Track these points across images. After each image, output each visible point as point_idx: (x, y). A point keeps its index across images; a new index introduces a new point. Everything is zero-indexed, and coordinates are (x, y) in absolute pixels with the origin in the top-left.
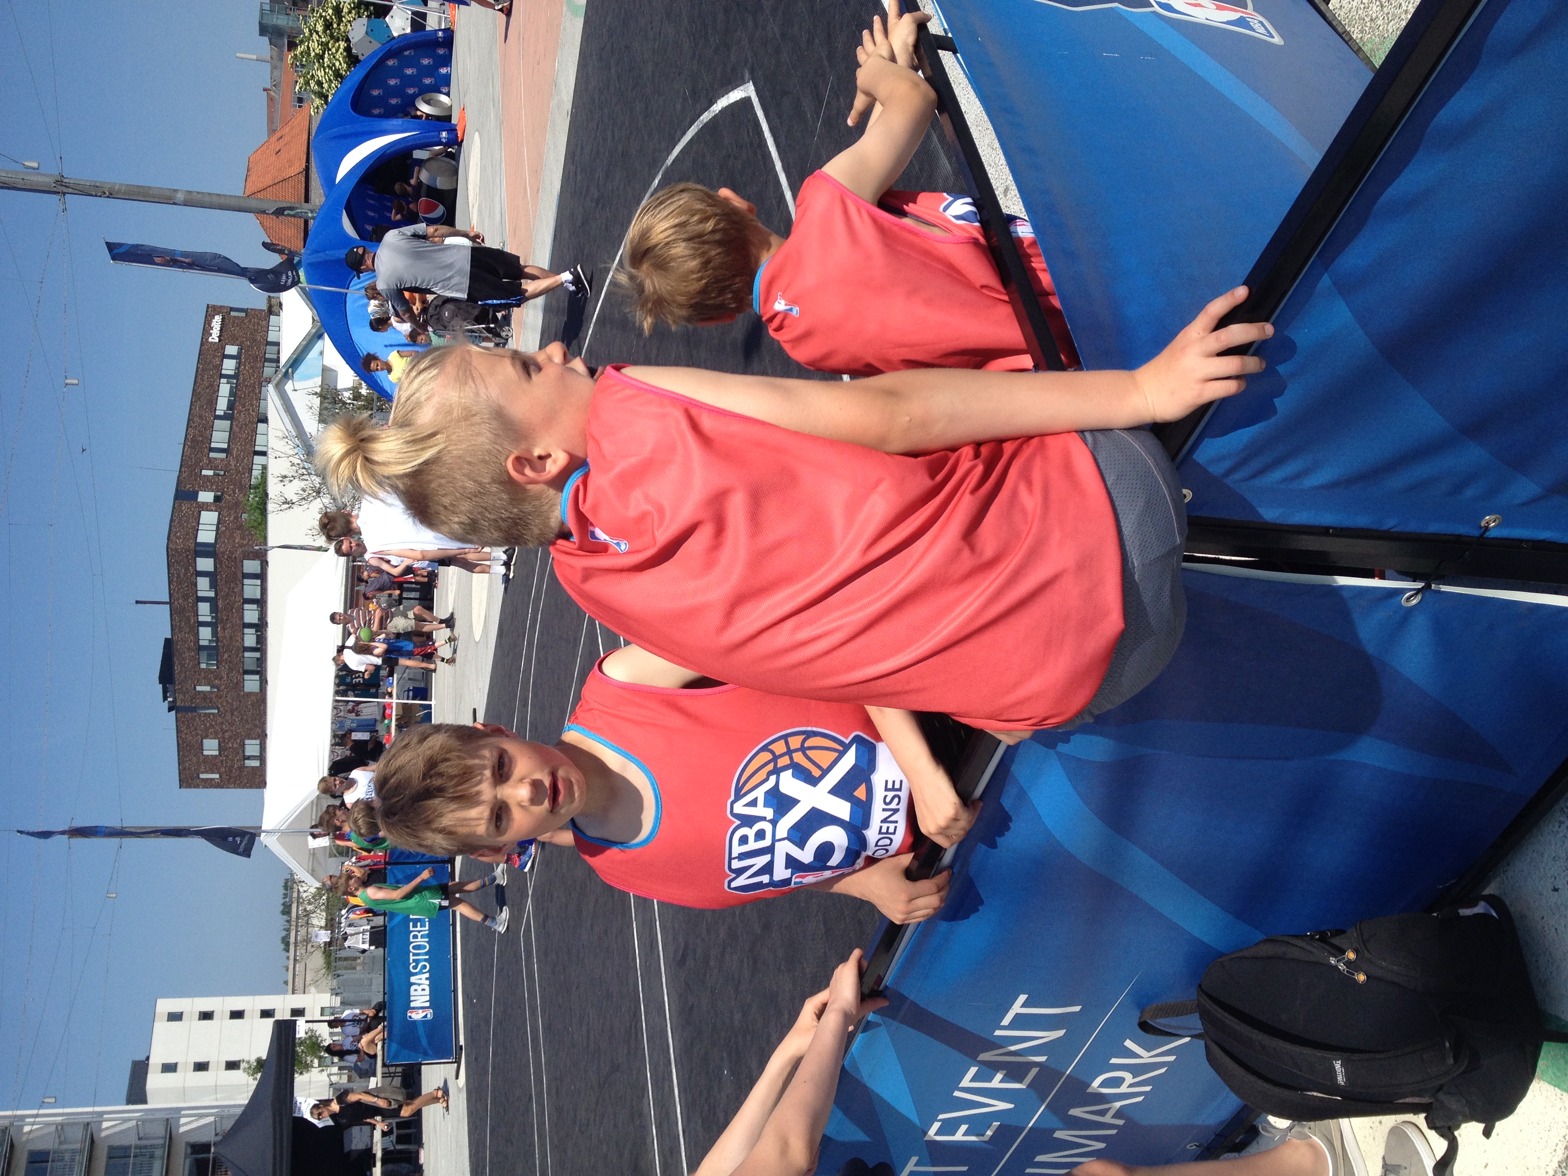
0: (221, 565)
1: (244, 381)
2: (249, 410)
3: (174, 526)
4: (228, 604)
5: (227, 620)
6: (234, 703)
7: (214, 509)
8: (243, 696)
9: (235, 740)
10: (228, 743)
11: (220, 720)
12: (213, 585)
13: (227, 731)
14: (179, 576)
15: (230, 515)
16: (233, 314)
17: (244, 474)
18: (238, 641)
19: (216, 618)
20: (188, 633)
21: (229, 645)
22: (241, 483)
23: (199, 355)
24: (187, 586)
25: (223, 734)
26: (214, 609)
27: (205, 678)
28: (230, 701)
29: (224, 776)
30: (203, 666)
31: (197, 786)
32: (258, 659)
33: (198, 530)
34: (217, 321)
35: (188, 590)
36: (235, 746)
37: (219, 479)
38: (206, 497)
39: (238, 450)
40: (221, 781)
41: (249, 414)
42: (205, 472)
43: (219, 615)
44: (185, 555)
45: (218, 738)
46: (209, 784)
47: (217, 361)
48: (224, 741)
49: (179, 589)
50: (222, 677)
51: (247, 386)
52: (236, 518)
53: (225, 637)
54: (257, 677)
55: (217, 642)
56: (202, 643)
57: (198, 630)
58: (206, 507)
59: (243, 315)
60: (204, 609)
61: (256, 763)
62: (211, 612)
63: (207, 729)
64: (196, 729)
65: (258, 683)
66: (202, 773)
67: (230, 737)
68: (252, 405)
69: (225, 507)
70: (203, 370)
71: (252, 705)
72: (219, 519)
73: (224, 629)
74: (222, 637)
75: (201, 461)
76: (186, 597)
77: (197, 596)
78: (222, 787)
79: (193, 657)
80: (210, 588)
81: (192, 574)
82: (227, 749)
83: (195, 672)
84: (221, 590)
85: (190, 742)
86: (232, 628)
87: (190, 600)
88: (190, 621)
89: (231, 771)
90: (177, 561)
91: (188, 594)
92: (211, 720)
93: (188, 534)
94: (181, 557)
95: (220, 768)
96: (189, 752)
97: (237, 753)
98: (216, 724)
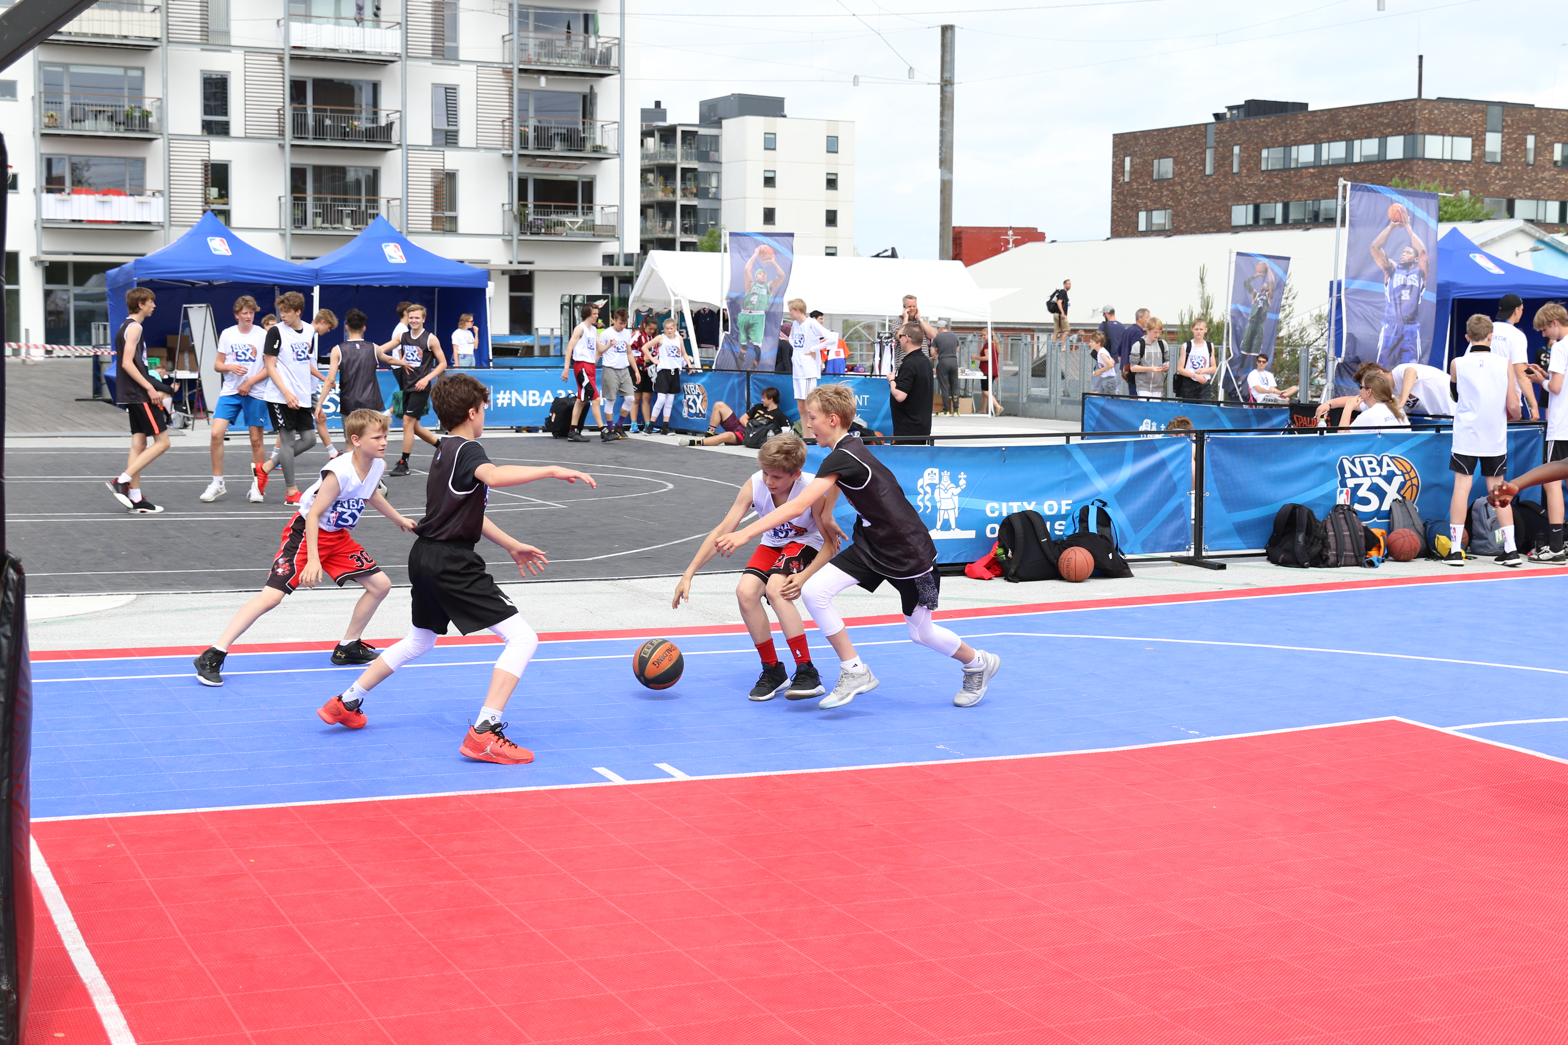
0: (1392, 168)
5: (1324, 180)
6: (1218, 196)
7: (1476, 154)
8: (1227, 206)
9: (1171, 199)
10: (1168, 190)
11: (1197, 178)
12: (1368, 160)
13: (1182, 187)
14: (1381, 116)
15: (1467, 174)
17: (1531, 190)
18: (1296, 194)
19: (1327, 166)
20: (1306, 132)
21: (1291, 184)
22: (1516, 186)
24: (1366, 128)
25: (1179, 184)
26: (1339, 162)
27: (1249, 156)
28: (1220, 189)
29: (1127, 187)
30: (1265, 153)
31: (1115, 155)
32: (1273, 220)
33: (1444, 135)
35: (1362, 129)
36: (1164, 199)
37: (1521, 158)
38: (1493, 142)
40: (1121, 185)
42: (1531, 141)
43: (1329, 169)
44: (1407, 121)
45: (1173, 178)
46: (1118, 168)
48: (1171, 185)
49: (1363, 117)
50: (1250, 178)
52: (1463, 183)
53: (1301, 177)
54: (1250, 221)
55: (1297, 169)
57: (1310, 143)
58: (1479, 143)
60: (1338, 150)
61: (1142, 227)
62: (1333, 160)
63: (1186, 163)
64: (1185, 149)
65: (1244, 224)
66: (1131, 161)
67: (1175, 192)
69: (1478, 168)
71: (1215, 216)
72: (1460, 162)
73: (1313, 175)
74: (1302, 175)
75: (1547, 133)
76: (1352, 127)
77: (1353, 140)
78: (1113, 186)
79: (1276, 140)
80: (1365, 157)
81: (1382, 133)
82: (1160, 188)
83: (1257, 144)
84: (1362, 170)
85: (1169, 143)
86: (1314, 187)
87: (1348, 132)
88: (1320, 133)
89: (1133, 195)
90: (1398, 111)
91: (1355, 128)
92: (1196, 169)
93: (1437, 123)
94: (1403, 117)
95: (1137, 182)
96: (1158, 143)
97: (1155, 203)
98: (1191, 174)
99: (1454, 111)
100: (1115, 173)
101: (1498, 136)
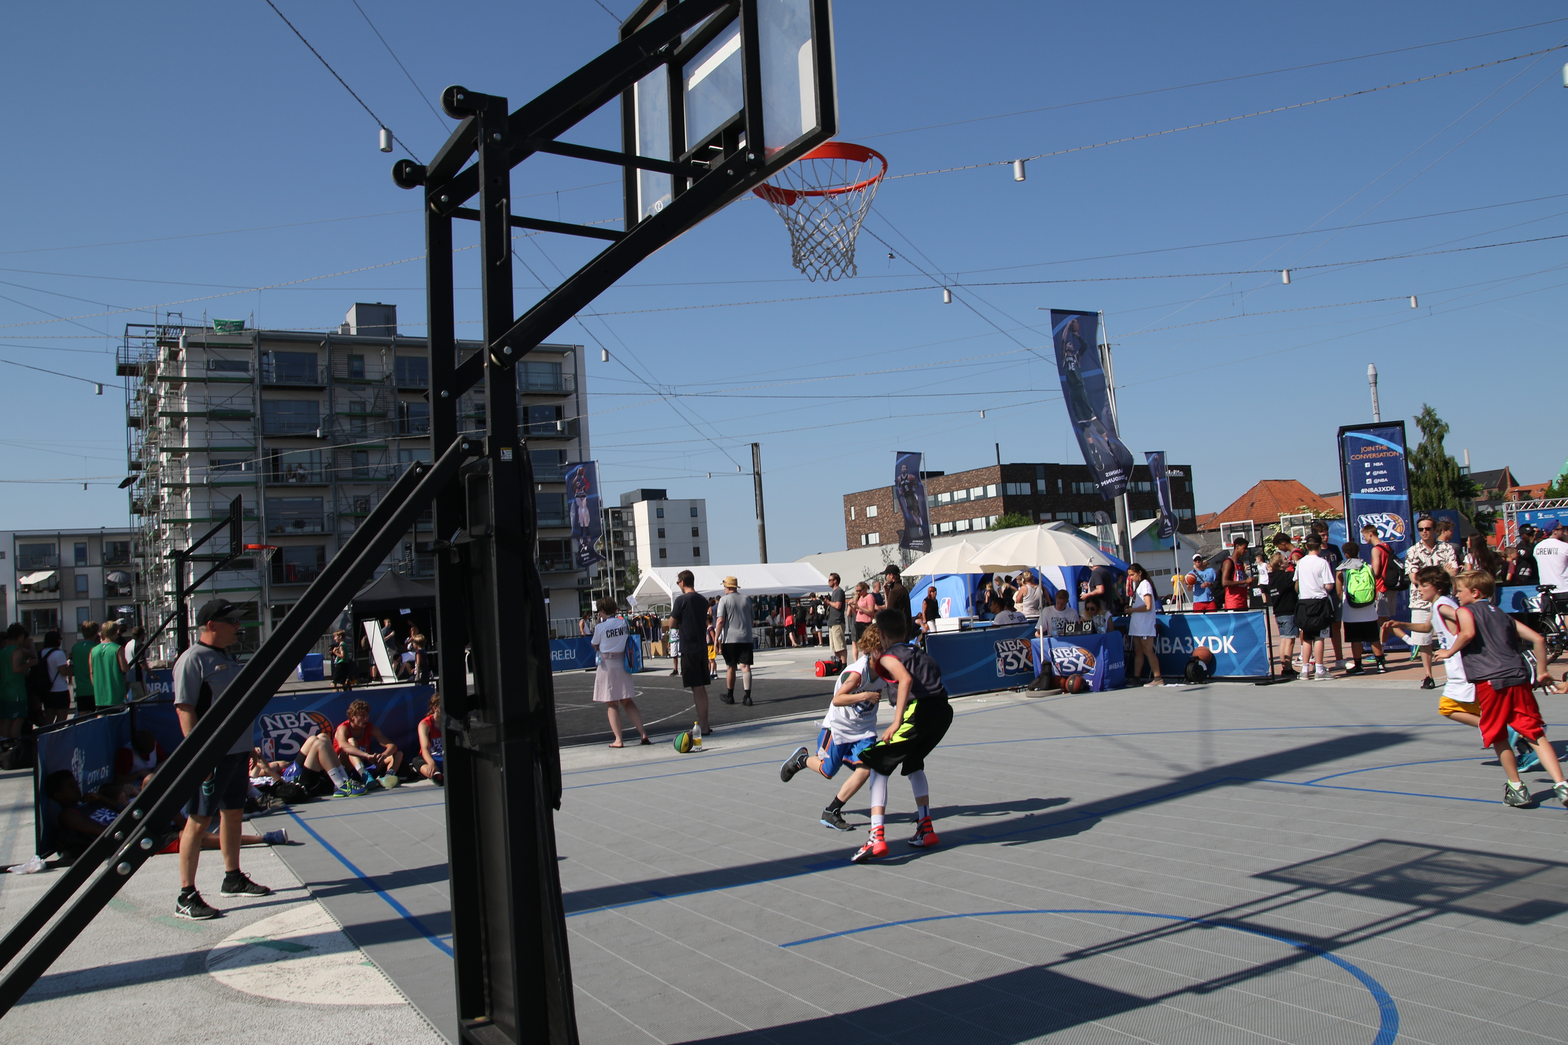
0: (991, 502)
4: (967, 510)
5: (956, 511)
9: (878, 526)
10: (875, 522)
12: (978, 499)
13: (884, 520)
14: (981, 475)
15: (1030, 502)
16: (1187, 483)
17: (1064, 508)
19: (957, 503)
20: (945, 486)
21: (940, 514)
22: (1056, 506)
25: (882, 518)
26: (963, 501)
29: (854, 523)
31: (845, 506)
33: (1015, 483)
34: (1179, 473)
36: (874, 528)
37: (1056, 492)
38: (1041, 485)
39: (1081, 501)
40: (850, 521)
42: (1060, 482)
43: (960, 505)
44: (996, 477)
45: (878, 516)
46: (848, 513)
47: (1147, 478)
49: (974, 476)
52: (1028, 506)
53: (945, 510)
55: (942, 506)
57: (948, 492)
58: (1034, 486)
59: (1188, 491)
60: (961, 495)
61: (864, 543)
63: (883, 508)
64: (882, 500)
66: (854, 508)
69: (1035, 498)
75: (1069, 478)
76: (968, 481)
77: (970, 489)
78: (847, 523)
80: (976, 497)
82: (871, 522)
84: (976, 504)
85: (874, 497)
86: (951, 515)
87: (967, 484)
88: (952, 486)
89: (857, 527)
90: (991, 472)
91: (970, 483)
92: (889, 510)
93: (1011, 477)
94: (994, 475)
96: (868, 498)
97: (869, 530)
98: (887, 513)
99: (1021, 470)
100: (846, 516)
101: (1044, 481)
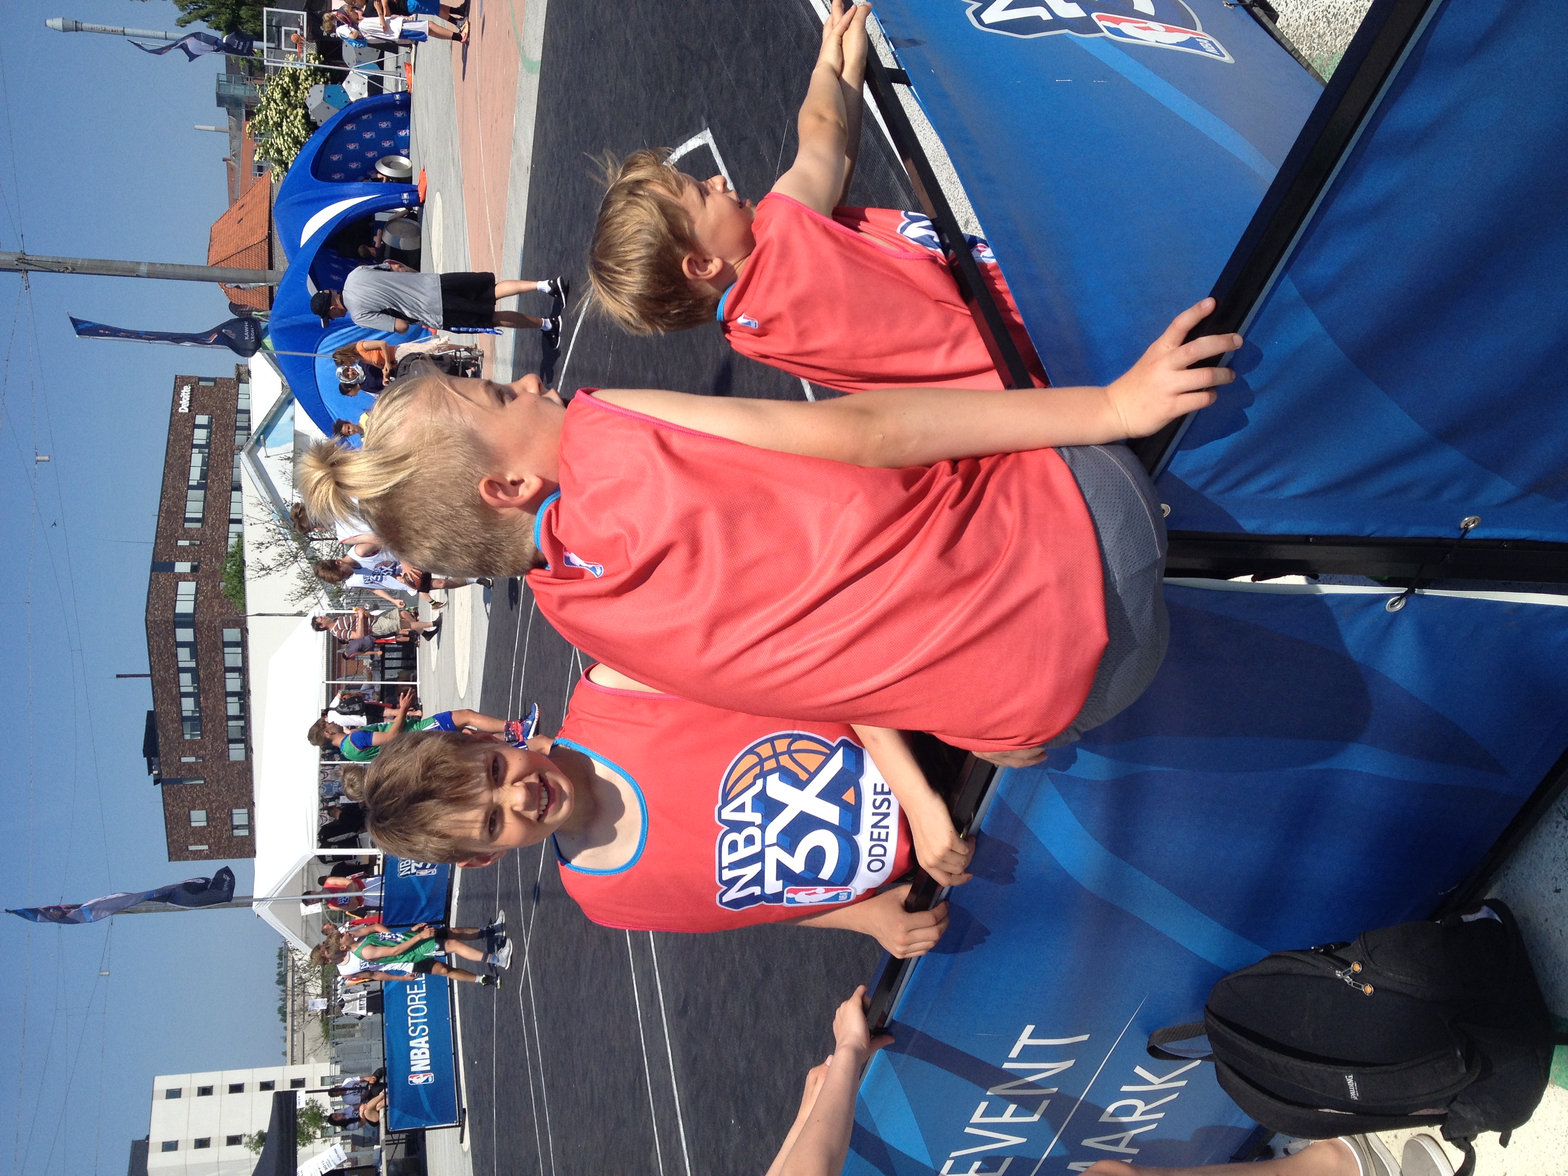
1: (216, 450)
2: (222, 478)
3: (153, 599)
4: (209, 673)
5: (209, 690)
6: (221, 773)
7: (191, 579)
8: (229, 765)
9: (223, 810)
10: (215, 813)
11: (206, 790)
12: (194, 655)
13: (214, 801)
14: (159, 647)
15: (207, 584)
16: (201, 383)
17: (220, 542)
18: (221, 710)
19: (198, 688)
20: (171, 705)
21: (213, 715)
22: (217, 552)
23: (170, 426)
24: (168, 658)
25: (210, 804)
26: (196, 679)
27: (189, 749)
28: (216, 771)
29: (213, 847)
30: (187, 737)
31: (186, 859)
32: (242, 727)
33: (176, 600)
34: (186, 391)
35: (169, 661)
36: (223, 816)
37: (195, 549)
38: (183, 567)
39: (213, 519)
40: (211, 852)
41: (222, 482)
42: (181, 543)
43: (201, 685)
44: (164, 626)
45: (206, 809)
46: (197, 856)
47: (188, 431)
48: (212, 811)
49: (159, 661)
50: (207, 748)
51: (219, 455)
52: (214, 587)
53: (207, 707)
54: (242, 746)
55: (200, 712)
56: (185, 714)
57: (180, 701)
58: (183, 577)
59: (212, 384)
60: (186, 679)
61: (244, 833)
62: (193, 683)
64: (182, 801)
65: (244, 750)
66: (191, 845)
67: (218, 807)
68: (225, 474)
69: (202, 577)
70: (174, 441)
71: (238, 773)
72: (197, 588)
73: (206, 699)
74: (205, 707)
75: (176, 532)
76: (167, 669)
77: (178, 667)
78: (212, 859)
79: (176, 728)
80: (191, 658)
81: (173, 645)
82: (214, 820)
83: (179, 743)
84: (202, 660)
85: (177, 814)
86: (215, 697)
87: (171, 672)
88: (172, 693)
89: (220, 842)
90: (156, 633)
91: (169, 666)
92: (198, 791)
93: (166, 606)
94: (160, 629)
95: (209, 839)
96: (177, 823)
97: (225, 824)
98: (203, 795)
99: (156, 594)
100: (201, 859)
